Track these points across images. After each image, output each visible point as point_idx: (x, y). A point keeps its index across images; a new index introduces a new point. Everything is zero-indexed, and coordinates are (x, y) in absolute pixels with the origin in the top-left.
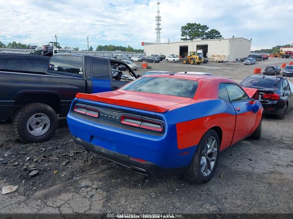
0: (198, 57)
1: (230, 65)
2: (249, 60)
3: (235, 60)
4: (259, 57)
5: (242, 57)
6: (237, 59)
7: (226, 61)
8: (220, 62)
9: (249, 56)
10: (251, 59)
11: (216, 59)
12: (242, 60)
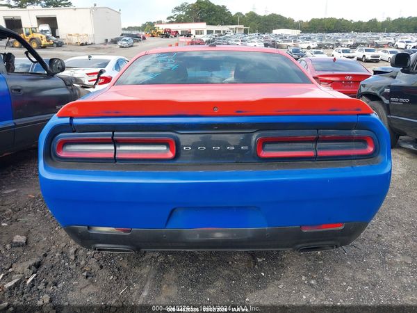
0: (44, 37)
1: (100, 48)
2: (125, 40)
3: (104, 41)
4: (135, 36)
5: (114, 37)
6: (107, 40)
7: (92, 44)
8: (82, 45)
9: (122, 35)
10: (127, 39)
11: (75, 40)
12: (115, 41)
